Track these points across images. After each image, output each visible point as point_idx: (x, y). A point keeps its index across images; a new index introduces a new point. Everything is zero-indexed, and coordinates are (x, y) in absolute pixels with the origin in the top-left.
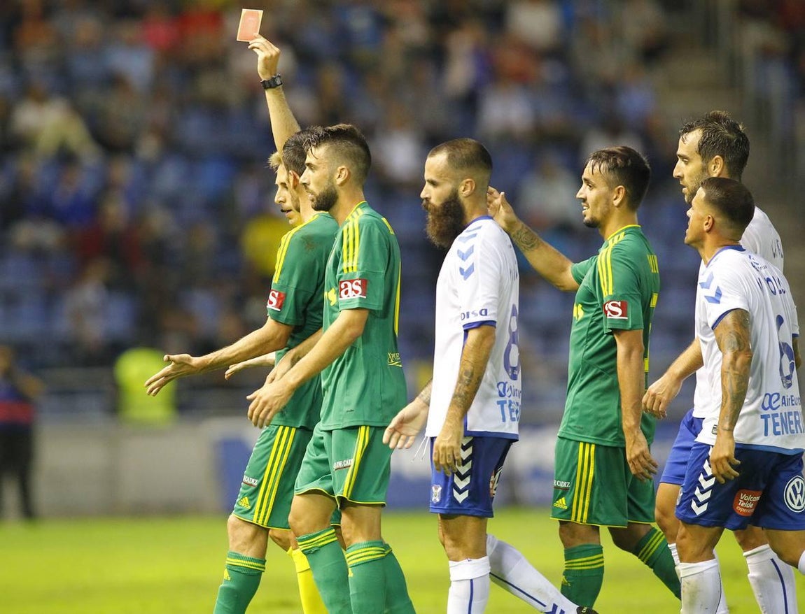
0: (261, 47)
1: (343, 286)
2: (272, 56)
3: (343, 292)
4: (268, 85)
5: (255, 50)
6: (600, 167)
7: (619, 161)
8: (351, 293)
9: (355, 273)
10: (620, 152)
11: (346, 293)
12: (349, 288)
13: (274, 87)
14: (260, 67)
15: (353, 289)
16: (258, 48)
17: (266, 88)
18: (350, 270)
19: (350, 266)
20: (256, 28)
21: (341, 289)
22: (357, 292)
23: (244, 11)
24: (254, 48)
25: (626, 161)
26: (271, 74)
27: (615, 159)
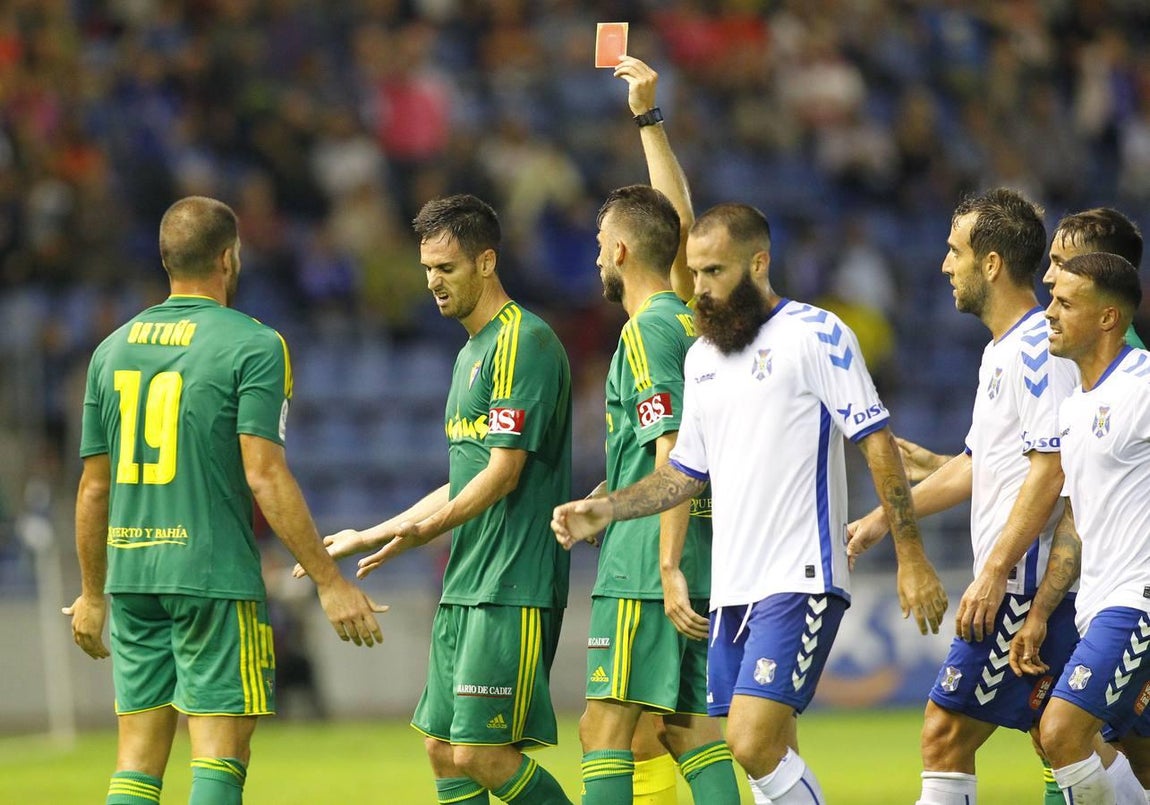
0: (632, 72)
1: (642, 410)
2: (647, 82)
3: (644, 418)
4: (644, 122)
5: (624, 77)
6: (1073, 238)
7: (1098, 228)
8: (653, 416)
9: (651, 388)
10: (1099, 216)
11: (648, 417)
12: (650, 410)
13: (652, 124)
14: (632, 100)
15: (654, 410)
16: (627, 74)
17: (642, 126)
18: (644, 386)
19: (643, 382)
20: (622, 46)
21: (641, 415)
22: (658, 412)
23: (600, 26)
24: (622, 74)
25: (1109, 229)
26: (647, 106)
27: (1093, 226)
